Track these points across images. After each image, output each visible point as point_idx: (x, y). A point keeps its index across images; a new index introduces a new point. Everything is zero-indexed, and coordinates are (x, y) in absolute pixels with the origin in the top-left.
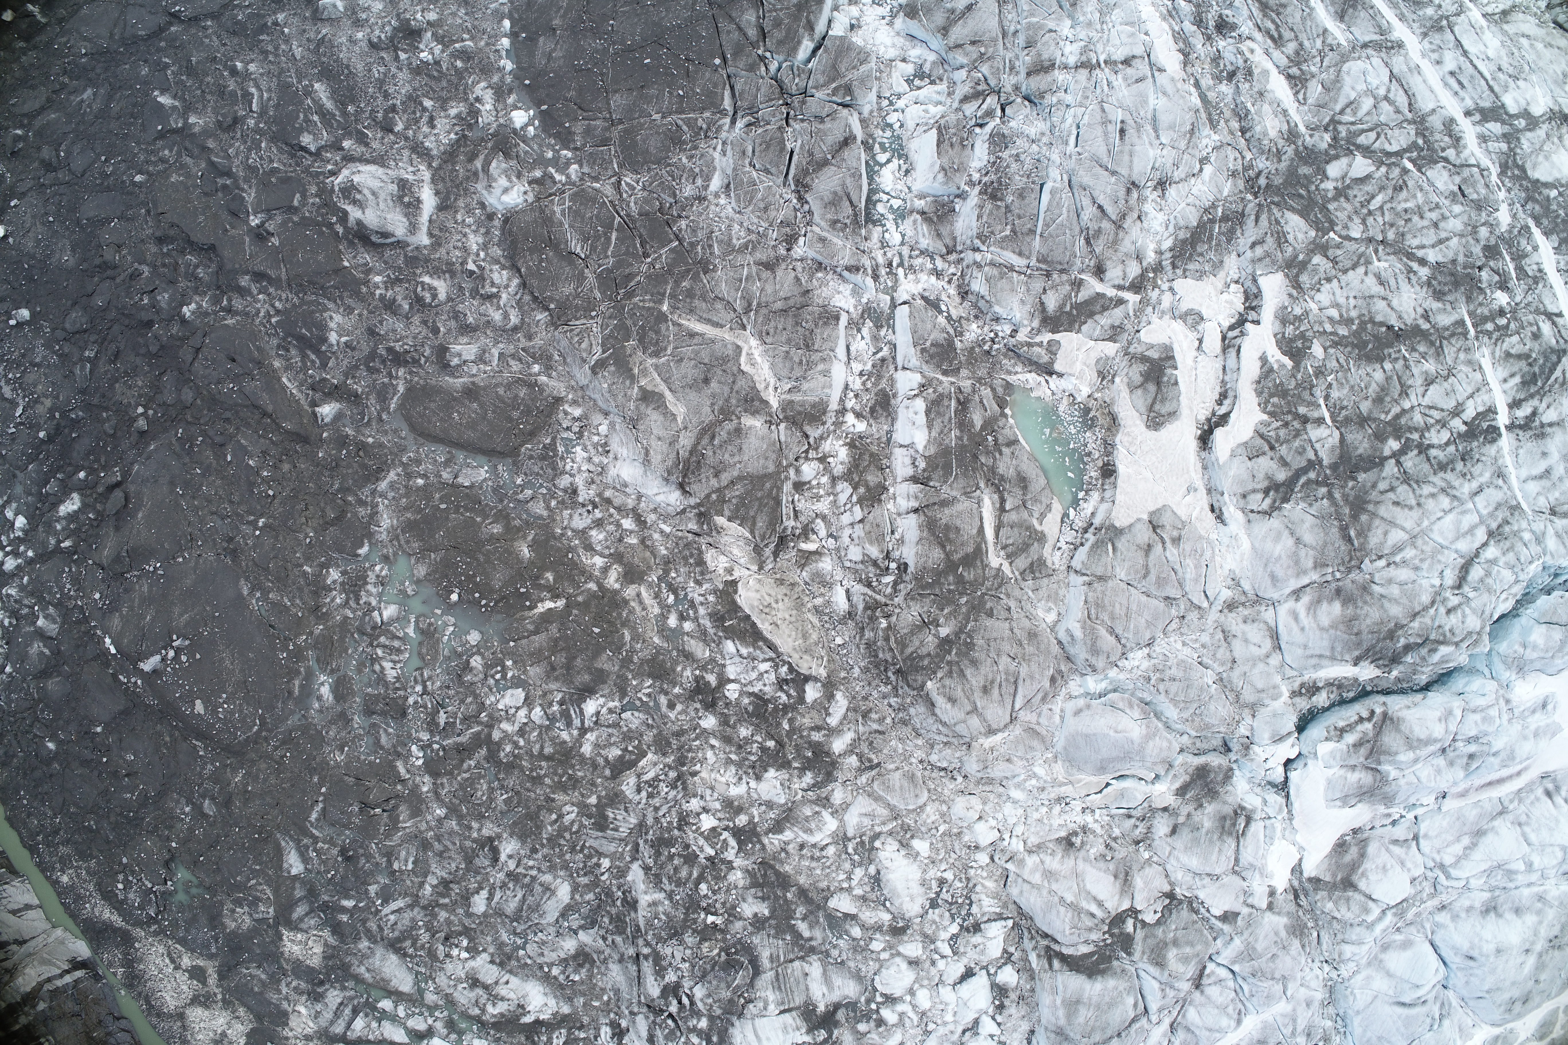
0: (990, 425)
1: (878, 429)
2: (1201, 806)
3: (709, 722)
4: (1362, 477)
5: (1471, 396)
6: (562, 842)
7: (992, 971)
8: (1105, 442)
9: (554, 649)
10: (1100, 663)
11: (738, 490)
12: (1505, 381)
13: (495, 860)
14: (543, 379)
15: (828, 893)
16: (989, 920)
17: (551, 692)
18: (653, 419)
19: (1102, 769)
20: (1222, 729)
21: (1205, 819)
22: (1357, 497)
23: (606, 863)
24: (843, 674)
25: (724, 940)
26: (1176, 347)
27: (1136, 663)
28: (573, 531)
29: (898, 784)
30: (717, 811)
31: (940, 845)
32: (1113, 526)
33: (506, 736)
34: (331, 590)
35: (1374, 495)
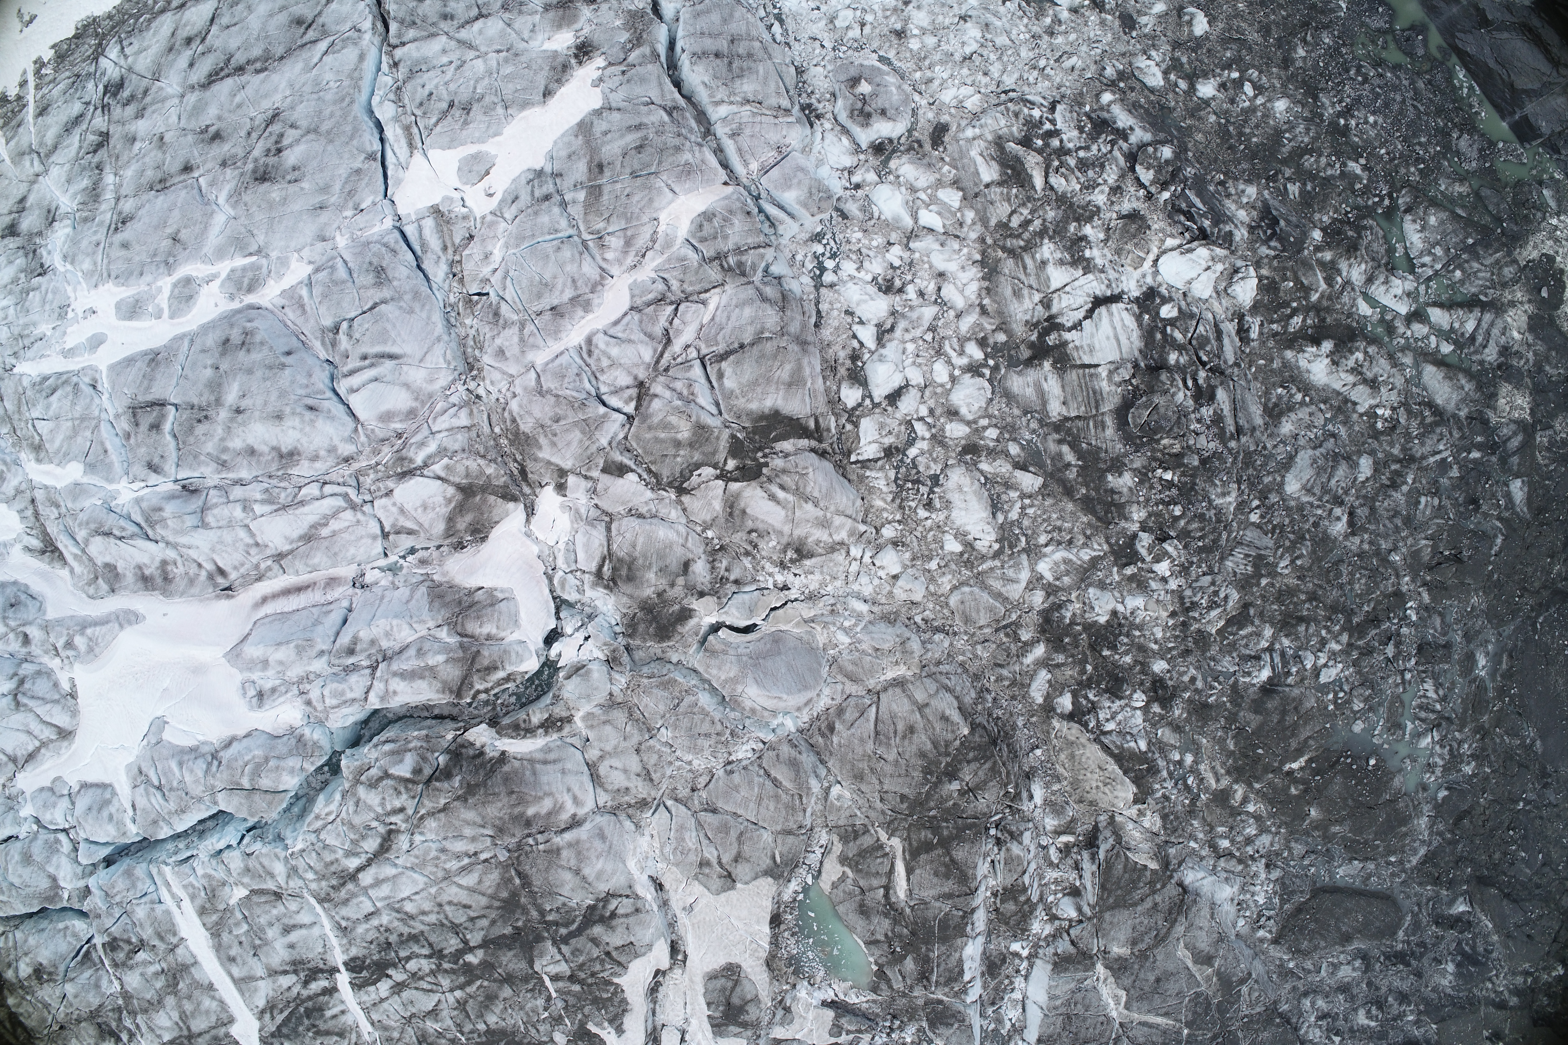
0: (897, 959)
1: (998, 945)
2: (660, 595)
3: (1159, 666)
4: (508, 930)
5: (382, 1000)
6: (1291, 536)
7: (868, 402)
8: (777, 946)
9: (1295, 726)
10: (785, 749)
11: (1137, 895)
12: (343, 1012)
13: (1351, 514)
14: (1285, 957)
15: (1044, 491)
16: (876, 460)
17: (1297, 683)
18: (1204, 943)
19: (777, 638)
20: (646, 681)
21: (653, 581)
22: (514, 912)
23: (1254, 518)
24: (1034, 719)
25: (1154, 450)
26: (709, 1034)
27: (745, 747)
28: (1270, 832)
29: (982, 614)
30: (1153, 579)
31: (933, 546)
32: (774, 878)
33: (1336, 638)
34: (1472, 755)
35: (493, 914)
